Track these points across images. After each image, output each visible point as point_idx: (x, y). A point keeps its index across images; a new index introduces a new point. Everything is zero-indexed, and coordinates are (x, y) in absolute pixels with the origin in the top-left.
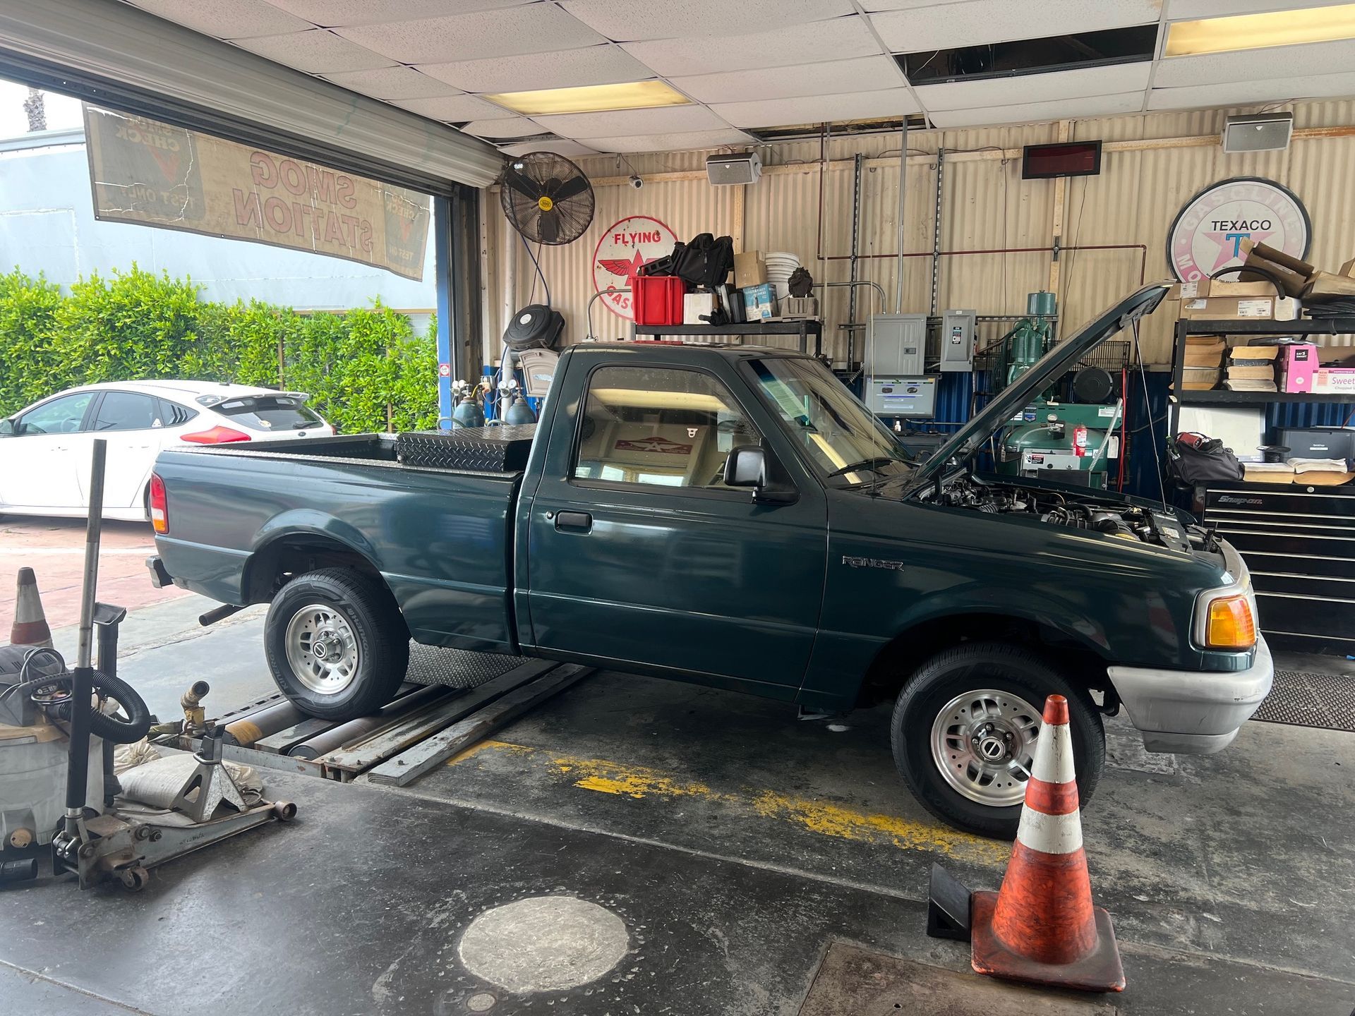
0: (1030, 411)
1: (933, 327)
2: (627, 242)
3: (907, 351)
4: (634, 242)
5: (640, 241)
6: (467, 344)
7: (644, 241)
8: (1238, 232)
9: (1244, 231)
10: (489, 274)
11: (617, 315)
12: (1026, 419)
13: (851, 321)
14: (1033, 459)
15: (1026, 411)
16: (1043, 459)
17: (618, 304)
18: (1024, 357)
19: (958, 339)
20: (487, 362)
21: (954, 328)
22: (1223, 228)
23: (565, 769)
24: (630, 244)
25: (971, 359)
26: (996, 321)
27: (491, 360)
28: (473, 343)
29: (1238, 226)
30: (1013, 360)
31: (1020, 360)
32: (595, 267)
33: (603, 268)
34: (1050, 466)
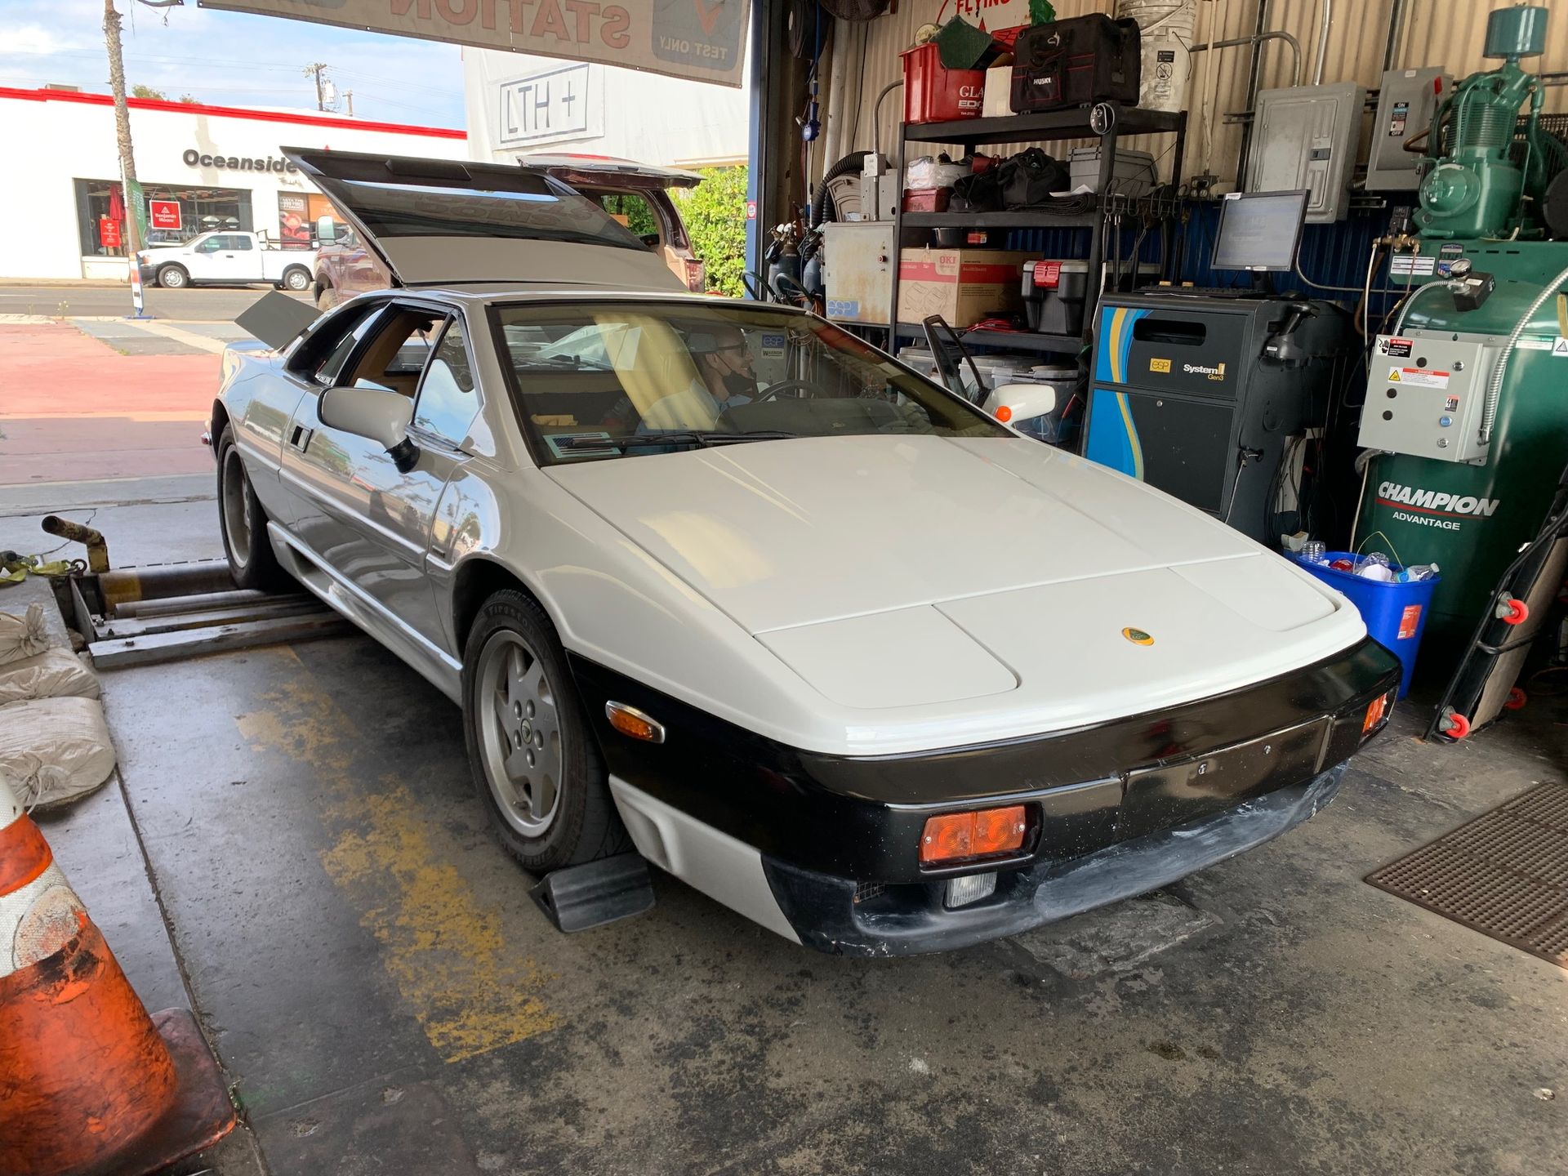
0: (1450, 256)
2: (971, 9)
3: (1315, 155)
4: (978, 8)
5: (985, 6)
6: (788, 174)
7: (990, 5)
13: (1249, 107)
14: (1392, 346)
15: (1442, 256)
16: (1409, 347)
19: (1400, 126)
21: (1396, 105)
24: (975, 10)
34: (1422, 362)
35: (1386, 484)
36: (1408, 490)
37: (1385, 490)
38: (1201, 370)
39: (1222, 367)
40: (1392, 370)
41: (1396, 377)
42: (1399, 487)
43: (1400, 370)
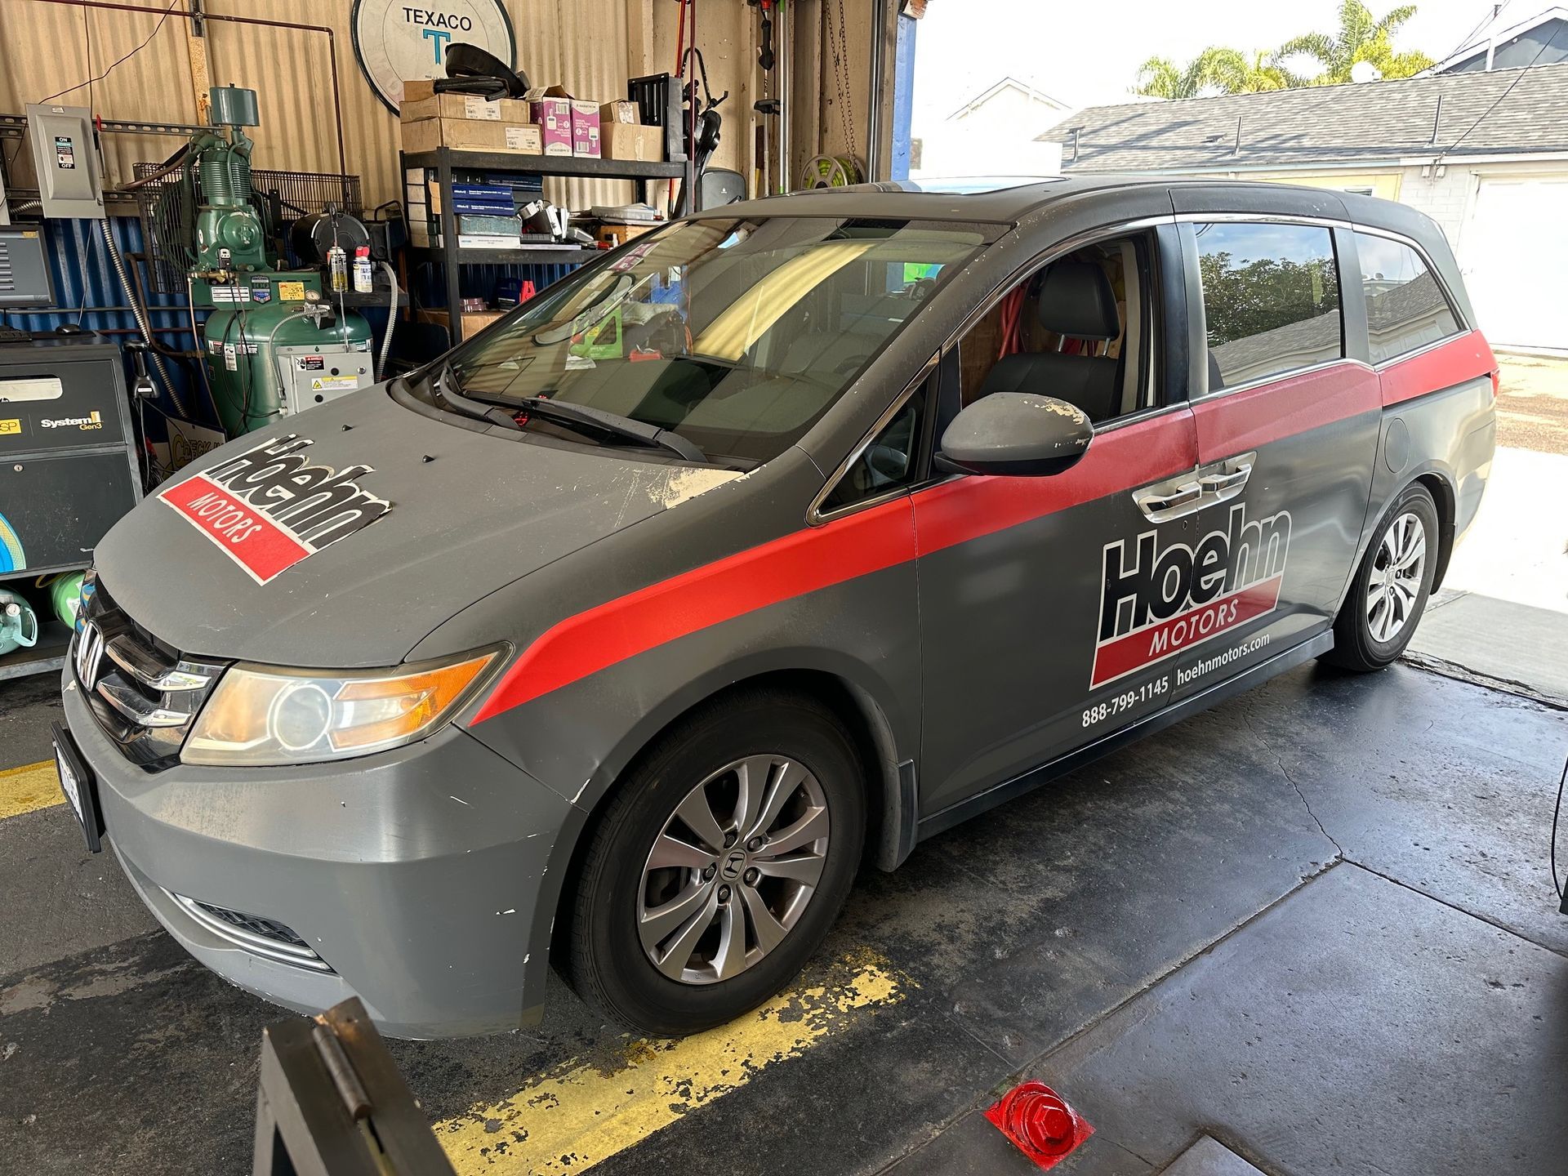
0: (260, 286)
8: (435, 28)
9: (442, 28)
12: (257, 299)
14: (308, 362)
15: (253, 286)
16: (322, 362)
18: (227, 195)
19: (68, 160)
21: (57, 139)
22: (418, 19)
25: (100, 196)
29: (435, 19)
30: (206, 201)
31: (220, 200)
34: (335, 372)
41: (318, 385)
43: (319, 380)
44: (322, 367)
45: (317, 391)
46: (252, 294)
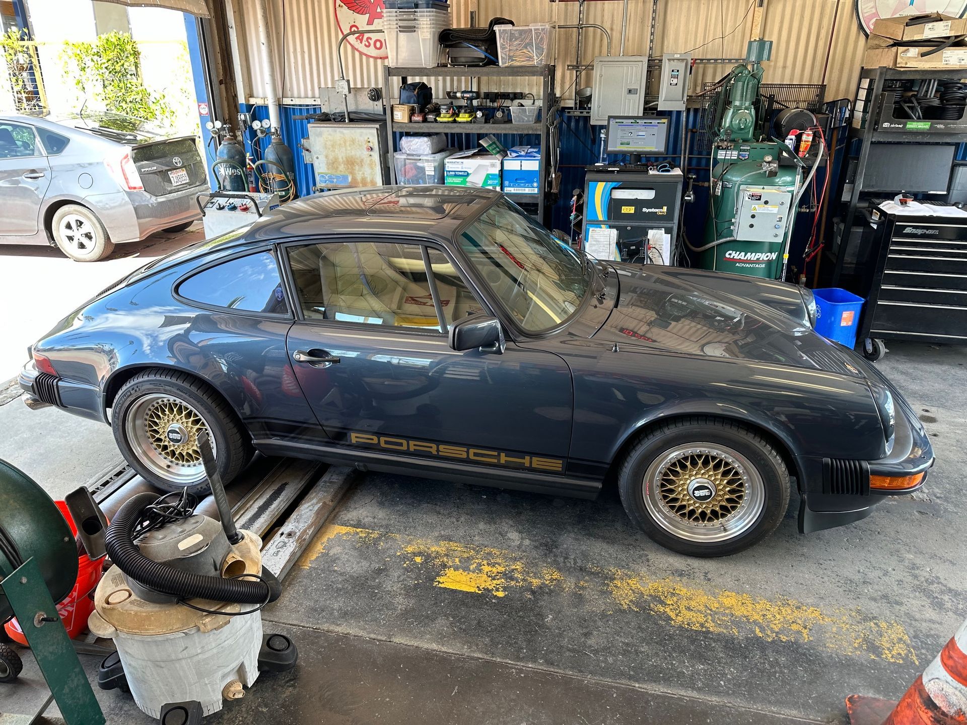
0: (744, 150)
1: (653, 68)
3: (630, 91)
6: (221, 82)
10: (234, 12)
11: (361, 54)
12: (741, 157)
13: (577, 62)
14: (753, 196)
15: (741, 150)
16: (760, 196)
17: (361, 42)
18: (741, 100)
19: (675, 81)
20: (241, 100)
21: (673, 71)
23: (418, 560)
25: (685, 99)
26: (712, 63)
27: (245, 98)
28: (225, 80)
30: (730, 103)
31: (737, 103)
32: (337, 5)
33: (345, 7)
34: (766, 203)
35: (731, 252)
36: (743, 254)
37: (730, 254)
38: (653, 210)
39: (665, 208)
40: (753, 206)
41: (755, 209)
42: (738, 253)
43: (756, 206)
44: (760, 199)
45: (753, 212)
46: (739, 155)
